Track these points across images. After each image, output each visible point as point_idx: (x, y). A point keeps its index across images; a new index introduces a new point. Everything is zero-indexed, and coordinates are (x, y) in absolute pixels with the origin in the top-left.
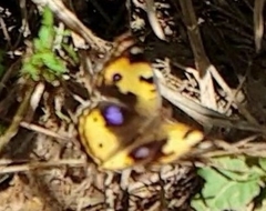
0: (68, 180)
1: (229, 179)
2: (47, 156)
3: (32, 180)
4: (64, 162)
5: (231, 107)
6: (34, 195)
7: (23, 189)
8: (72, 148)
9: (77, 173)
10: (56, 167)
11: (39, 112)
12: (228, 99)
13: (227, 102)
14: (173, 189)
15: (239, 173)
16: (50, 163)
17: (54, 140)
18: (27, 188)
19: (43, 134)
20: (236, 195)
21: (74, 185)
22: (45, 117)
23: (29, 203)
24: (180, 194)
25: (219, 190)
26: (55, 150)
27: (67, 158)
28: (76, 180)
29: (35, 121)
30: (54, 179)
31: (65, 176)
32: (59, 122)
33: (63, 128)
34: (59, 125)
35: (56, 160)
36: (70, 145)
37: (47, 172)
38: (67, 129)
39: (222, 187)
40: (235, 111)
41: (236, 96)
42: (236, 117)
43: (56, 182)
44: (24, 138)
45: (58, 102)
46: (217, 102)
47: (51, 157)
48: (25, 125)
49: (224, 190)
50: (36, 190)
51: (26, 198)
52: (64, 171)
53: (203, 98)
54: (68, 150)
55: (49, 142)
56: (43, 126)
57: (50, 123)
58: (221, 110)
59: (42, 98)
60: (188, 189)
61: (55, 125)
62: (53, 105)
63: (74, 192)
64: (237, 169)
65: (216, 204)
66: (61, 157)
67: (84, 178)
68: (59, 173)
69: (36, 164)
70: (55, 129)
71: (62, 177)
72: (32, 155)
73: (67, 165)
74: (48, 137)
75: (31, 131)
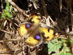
0: (13, 44)
1: (53, 44)
2: (8, 38)
3: (4, 44)
4: (12, 40)
5: (54, 26)
6: (4, 48)
7: (2, 46)
8: (14, 36)
9: (15, 42)
10: (10, 41)
11: (6, 27)
12: (53, 24)
13: (53, 25)
14: (39, 46)
15: (56, 42)
16: (8, 40)
17: (10, 34)
18: (3, 46)
19: (7, 33)
20: (55, 48)
21: (14, 45)
22: (7, 29)
23: (3, 50)
24: (41, 48)
25: (51, 47)
26: (10, 37)
27: (13, 39)
28: (15, 44)
29: (5, 30)
30: (9, 44)
31: (12, 43)
32: (11, 30)
33: (12, 31)
34: (11, 31)
35: (10, 39)
36: (13, 35)
37: (8, 42)
38: (13, 32)
39: (52, 46)
40: (55, 27)
41: (55, 23)
42: (55, 29)
43: (10, 45)
44: (2, 34)
45: (10, 25)
46: (51, 25)
47: (9, 38)
48: (2, 30)
49: (52, 47)
50: (5, 47)
51: (2, 49)
52: (12, 42)
53: (47, 24)
54: (13, 37)
55: (8, 35)
56: (7, 31)
57: (8, 30)
58: (51, 27)
59: (6, 24)
60: (43, 46)
61: (10, 30)
62: (9, 25)
63: (14, 47)
64: (56, 41)
65: (50, 50)
66: (11, 38)
67: (17, 44)
68: (11, 42)
69: (5, 40)
70: (10, 31)
71: (11, 43)
72: (4, 38)
73: (13, 41)
74: (8, 33)
75: (4, 32)
